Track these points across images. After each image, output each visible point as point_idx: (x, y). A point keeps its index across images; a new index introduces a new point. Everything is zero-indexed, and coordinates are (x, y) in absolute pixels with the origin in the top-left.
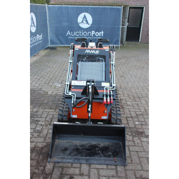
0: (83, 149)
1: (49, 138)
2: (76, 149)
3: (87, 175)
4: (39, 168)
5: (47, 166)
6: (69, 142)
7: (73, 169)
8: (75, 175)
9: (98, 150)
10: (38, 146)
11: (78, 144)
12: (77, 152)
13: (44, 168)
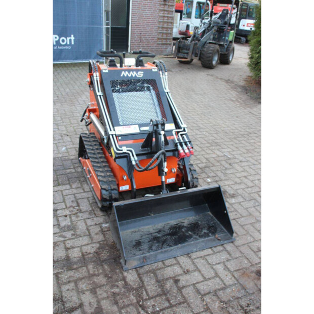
0: (164, 236)
1: (97, 234)
2: (153, 238)
3: (195, 271)
4: (117, 283)
5: (126, 277)
6: (136, 232)
7: (169, 268)
8: (179, 275)
9: (187, 231)
10: (88, 252)
11: (151, 231)
12: (158, 242)
13: (126, 282)
